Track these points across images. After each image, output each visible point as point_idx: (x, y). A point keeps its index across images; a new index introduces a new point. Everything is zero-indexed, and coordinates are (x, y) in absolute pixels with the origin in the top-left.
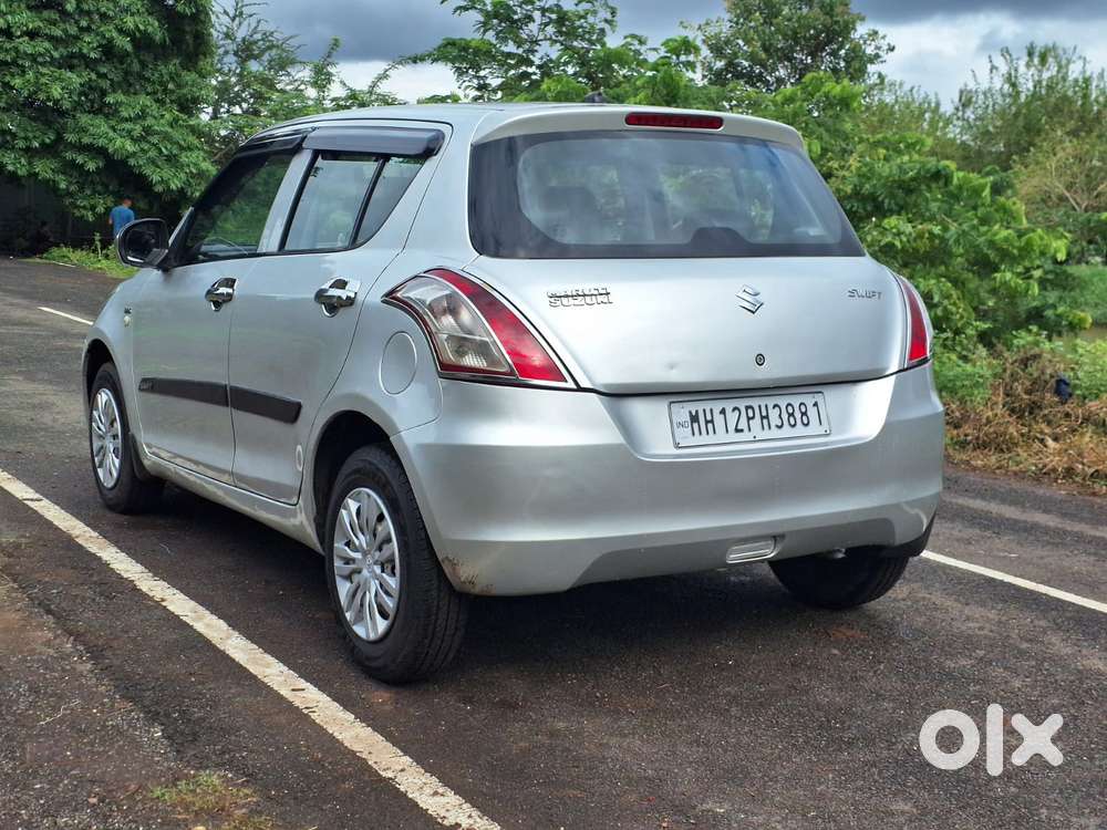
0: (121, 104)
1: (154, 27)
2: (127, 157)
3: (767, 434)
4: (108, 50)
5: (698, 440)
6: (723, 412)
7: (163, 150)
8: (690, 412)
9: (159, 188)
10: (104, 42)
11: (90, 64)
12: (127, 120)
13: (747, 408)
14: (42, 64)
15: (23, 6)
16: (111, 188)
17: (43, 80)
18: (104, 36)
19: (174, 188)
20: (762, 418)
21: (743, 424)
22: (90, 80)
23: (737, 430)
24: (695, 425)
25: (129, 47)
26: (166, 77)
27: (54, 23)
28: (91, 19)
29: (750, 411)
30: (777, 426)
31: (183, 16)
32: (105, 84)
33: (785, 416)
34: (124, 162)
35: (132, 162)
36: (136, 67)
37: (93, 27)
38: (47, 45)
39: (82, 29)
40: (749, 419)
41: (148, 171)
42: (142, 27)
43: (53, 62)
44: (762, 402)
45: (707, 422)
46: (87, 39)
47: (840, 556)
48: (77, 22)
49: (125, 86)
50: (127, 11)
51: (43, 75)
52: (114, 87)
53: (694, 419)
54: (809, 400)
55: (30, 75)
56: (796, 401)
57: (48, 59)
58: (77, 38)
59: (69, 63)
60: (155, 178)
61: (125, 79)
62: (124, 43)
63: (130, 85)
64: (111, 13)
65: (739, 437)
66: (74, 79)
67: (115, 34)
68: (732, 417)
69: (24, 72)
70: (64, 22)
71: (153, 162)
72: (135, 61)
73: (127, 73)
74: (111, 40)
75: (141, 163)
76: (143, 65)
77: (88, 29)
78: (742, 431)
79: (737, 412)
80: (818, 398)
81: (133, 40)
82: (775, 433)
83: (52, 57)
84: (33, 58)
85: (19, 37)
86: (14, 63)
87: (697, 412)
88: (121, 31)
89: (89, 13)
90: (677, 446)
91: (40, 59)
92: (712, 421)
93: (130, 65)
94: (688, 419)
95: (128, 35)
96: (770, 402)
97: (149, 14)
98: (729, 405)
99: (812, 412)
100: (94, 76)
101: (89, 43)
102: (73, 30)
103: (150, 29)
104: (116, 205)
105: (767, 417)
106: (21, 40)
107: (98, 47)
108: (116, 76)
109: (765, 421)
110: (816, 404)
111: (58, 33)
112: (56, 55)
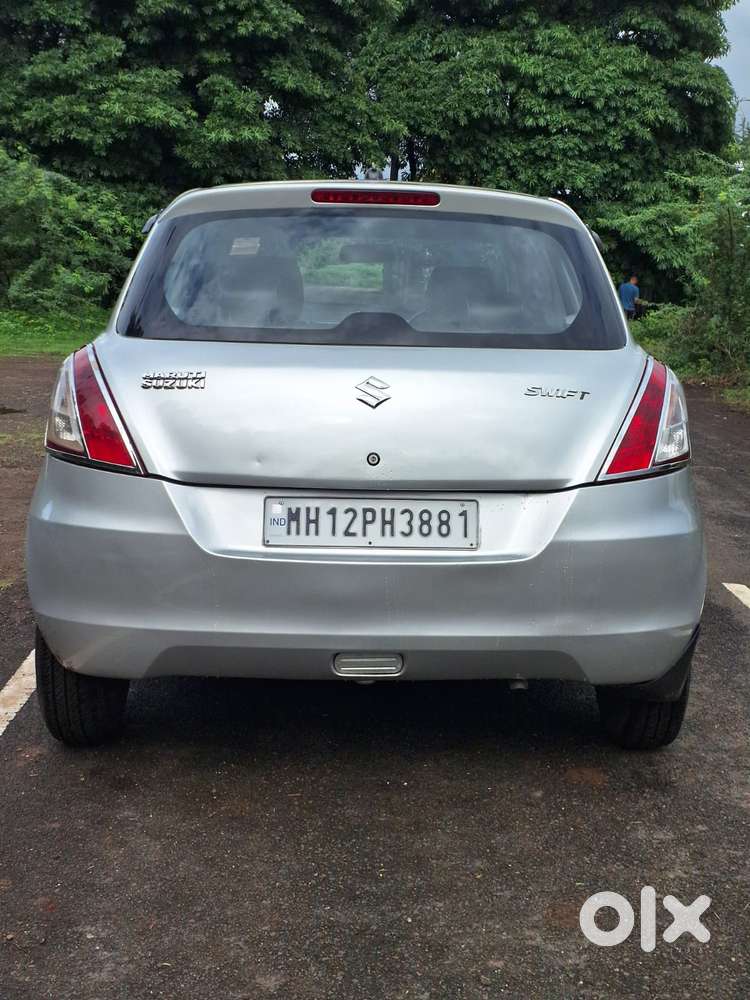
0: (637, 191)
1: (675, 118)
2: (637, 238)
3: (388, 541)
4: (630, 141)
5: (293, 539)
6: (333, 512)
7: (670, 231)
8: (290, 509)
9: (663, 266)
10: (627, 134)
11: (614, 156)
12: (640, 205)
13: (365, 511)
14: (571, 158)
15: (561, 107)
16: (622, 267)
17: (570, 172)
18: (627, 129)
19: (677, 267)
20: (384, 522)
21: (357, 527)
22: (613, 170)
23: (347, 533)
24: (294, 525)
25: (649, 137)
26: (683, 165)
27: (584, 120)
28: (618, 115)
29: (369, 516)
30: (403, 533)
31: (702, 107)
32: (626, 173)
33: (416, 523)
34: (633, 243)
35: (640, 242)
36: (656, 155)
37: (620, 121)
38: (576, 140)
39: (609, 125)
40: (366, 522)
41: (653, 251)
42: (662, 118)
43: (581, 154)
44: (388, 505)
45: (309, 521)
46: (613, 133)
47: (520, 686)
48: (605, 118)
49: (645, 173)
50: (649, 104)
51: (571, 167)
52: (634, 175)
53: (293, 516)
54: (454, 509)
55: (561, 167)
56: (435, 508)
57: (577, 153)
58: (604, 132)
59: (594, 156)
60: (660, 257)
61: (645, 168)
62: (646, 134)
63: (649, 173)
64: (636, 108)
65: (350, 541)
66: (598, 169)
67: (637, 126)
68: (343, 520)
69: (555, 165)
70: (594, 119)
71: (660, 243)
72: (656, 149)
73: (648, 162)
74: (633, 132)
75: (649, 243)
76: (663, 154)
77: (615, 124)
78: (354, 534)
79: (351, 515)
80: (470, 508)
81: (654, 130)
82: (399, 540)
83: (580, 151)
84: (564, 152)
85: (555, 134)
86: (548, 157)
87: (298, 510)
88: (643, 123)
89: (616, 109)
90: (266, 543)
91: (570, 154)
92: (316, 521)
93: (650, 153)
94: (285, 516)
95: (650, 126)
96: (399, 506)
97: (671, 106)
98: (342, 505)
99: (456, 523)
100: (616, 167)
101: (614, 136)
102: (601, 125)
103: (670, 120)
104: (625, 282)
105: (391, 523)
106: (555, 137)
107: (622, 139)
108: (636, 165)
109: (388, 527)
110: (464, 514)
111: (587, 128)
112: (585, 148)
